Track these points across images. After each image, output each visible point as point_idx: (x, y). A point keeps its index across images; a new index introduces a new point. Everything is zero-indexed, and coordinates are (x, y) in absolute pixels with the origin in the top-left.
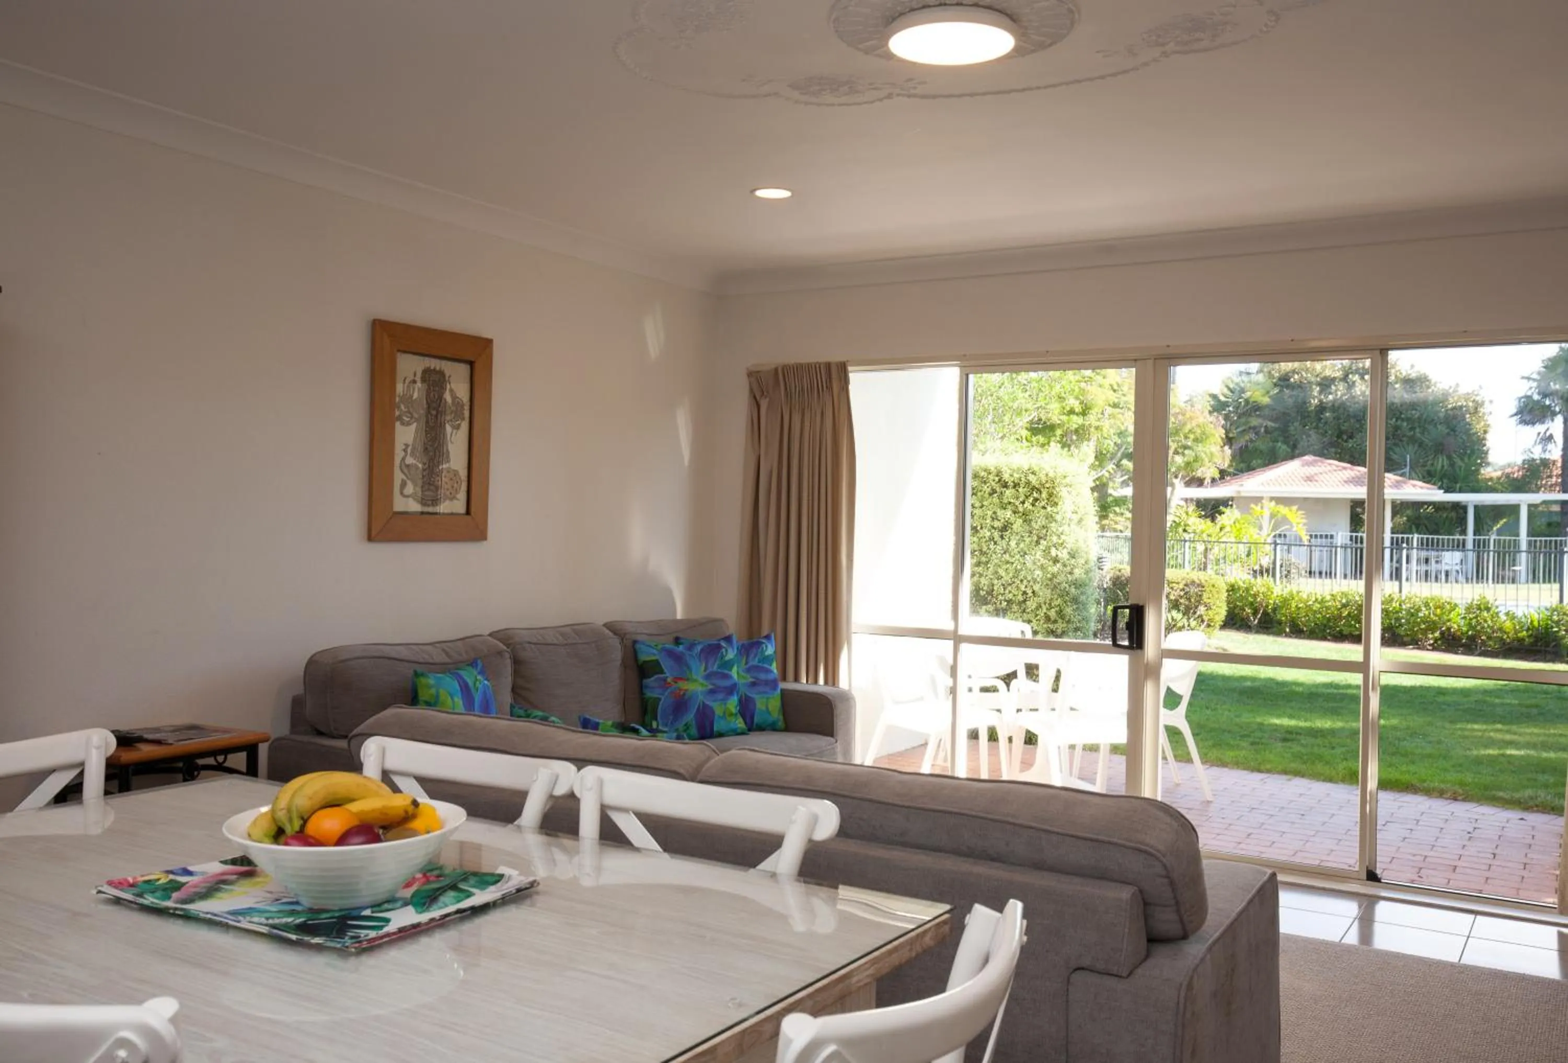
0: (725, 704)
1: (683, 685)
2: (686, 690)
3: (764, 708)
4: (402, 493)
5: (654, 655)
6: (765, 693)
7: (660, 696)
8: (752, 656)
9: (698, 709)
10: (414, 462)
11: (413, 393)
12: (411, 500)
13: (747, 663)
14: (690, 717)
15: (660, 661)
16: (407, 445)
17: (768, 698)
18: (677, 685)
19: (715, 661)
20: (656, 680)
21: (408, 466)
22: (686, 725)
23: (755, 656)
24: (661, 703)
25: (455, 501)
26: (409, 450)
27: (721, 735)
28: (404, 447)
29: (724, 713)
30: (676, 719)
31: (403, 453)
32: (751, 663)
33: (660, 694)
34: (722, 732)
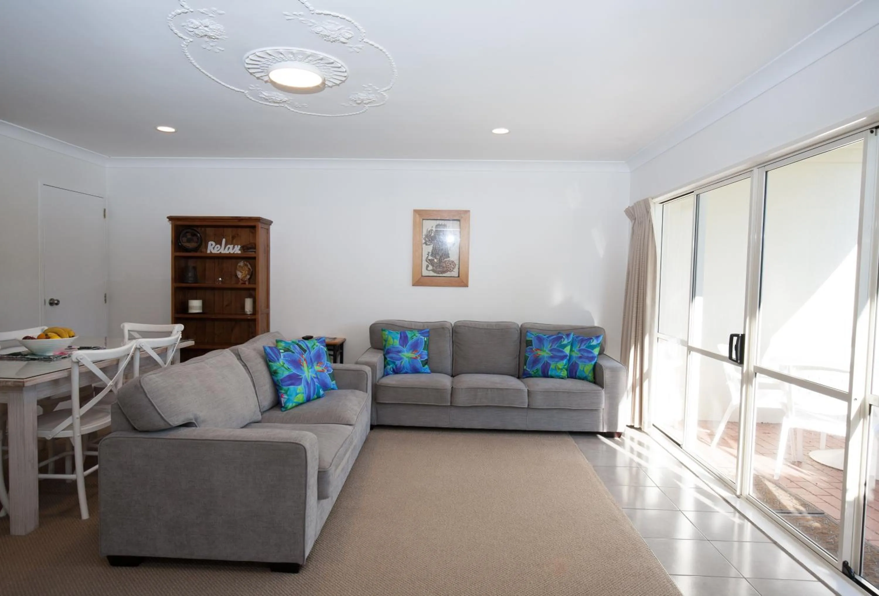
0: (557, 363)
1: (539, 352)
2: (540, 355)
3: (582, 369)
4: (427, 269)
5: (532, 338)
6: (585, 362)
7: (529, 356)
8: (583, 344)
9: (544, 364)
10: (432, 258)
11: (431, 234)
12: (431, 272)
13: (579, 347)
14: (539, 366)
15: (533, 341)
16: (429, 253)
17: (585, 365)
18: (536, 352)
19: (557, 343)
20: (529, 348)
21: (429, 260)
22: (537, 370)
23: (585, 344)
24: (529, 358)
25: (452, 272)
26: (430, 254)
27: (552, 377)
28: (427, 253)
29: (555, 367)
30: (533, 367)
31: (427, 255)
32: (582, 348)
33: (529, 355)
34: (553, 375)
